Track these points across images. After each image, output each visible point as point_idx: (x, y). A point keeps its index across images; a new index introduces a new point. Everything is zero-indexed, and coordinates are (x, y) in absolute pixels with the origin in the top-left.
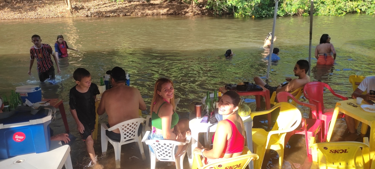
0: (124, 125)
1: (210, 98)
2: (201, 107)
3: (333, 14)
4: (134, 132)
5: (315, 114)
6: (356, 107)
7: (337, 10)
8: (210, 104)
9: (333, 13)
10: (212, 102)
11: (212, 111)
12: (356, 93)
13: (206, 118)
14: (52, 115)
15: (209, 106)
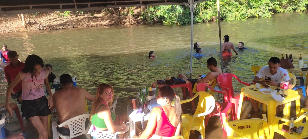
0: (72, 122)
1: (143, 93)
2: (136, 101)
4: (81, 127)
5: (226, 98)
6: (256, 91)
7: (241, 16)
8: (144, 98)
9: (238, 18)
10: (145, 95)
11: (146, 103)
12: (255, 80)
13: (140, 110)
14: (5, 118)
15: (142, 100)
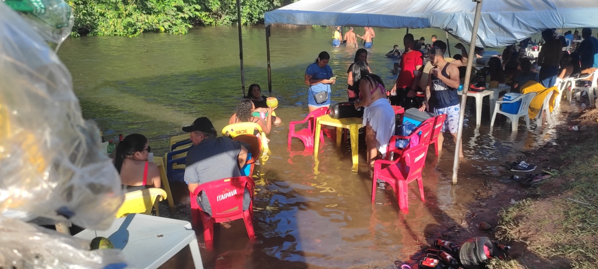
3: (122, 33)
7: (126, 28)
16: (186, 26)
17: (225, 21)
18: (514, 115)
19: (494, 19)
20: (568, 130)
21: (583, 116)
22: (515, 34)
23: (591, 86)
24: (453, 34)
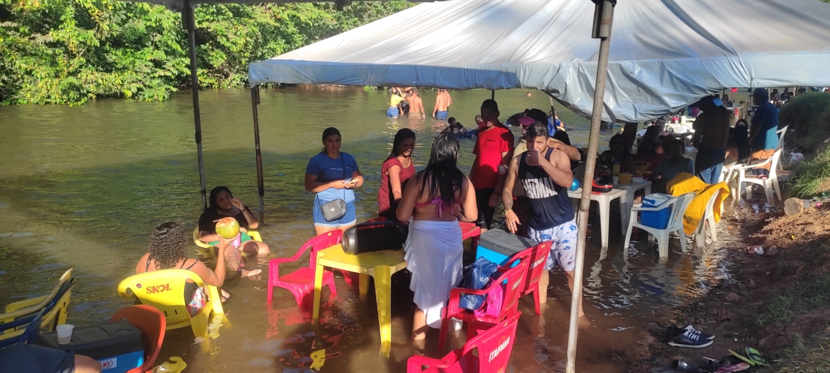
3: (58, 101)
16: (166, 89)
17: (235, 82)
18: (662, 231)
19: (629, 72)
20: (747, 254)
21: (766, 228)
22: (666, 99)
23: (768, 177)
24: (560, 98)
